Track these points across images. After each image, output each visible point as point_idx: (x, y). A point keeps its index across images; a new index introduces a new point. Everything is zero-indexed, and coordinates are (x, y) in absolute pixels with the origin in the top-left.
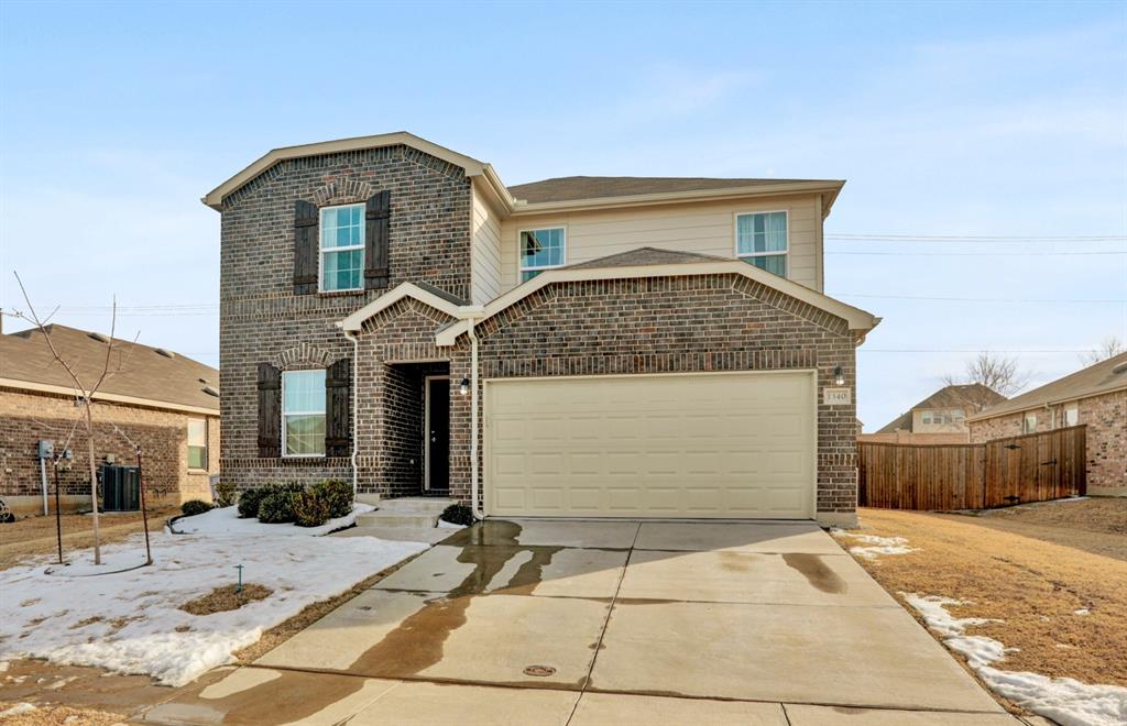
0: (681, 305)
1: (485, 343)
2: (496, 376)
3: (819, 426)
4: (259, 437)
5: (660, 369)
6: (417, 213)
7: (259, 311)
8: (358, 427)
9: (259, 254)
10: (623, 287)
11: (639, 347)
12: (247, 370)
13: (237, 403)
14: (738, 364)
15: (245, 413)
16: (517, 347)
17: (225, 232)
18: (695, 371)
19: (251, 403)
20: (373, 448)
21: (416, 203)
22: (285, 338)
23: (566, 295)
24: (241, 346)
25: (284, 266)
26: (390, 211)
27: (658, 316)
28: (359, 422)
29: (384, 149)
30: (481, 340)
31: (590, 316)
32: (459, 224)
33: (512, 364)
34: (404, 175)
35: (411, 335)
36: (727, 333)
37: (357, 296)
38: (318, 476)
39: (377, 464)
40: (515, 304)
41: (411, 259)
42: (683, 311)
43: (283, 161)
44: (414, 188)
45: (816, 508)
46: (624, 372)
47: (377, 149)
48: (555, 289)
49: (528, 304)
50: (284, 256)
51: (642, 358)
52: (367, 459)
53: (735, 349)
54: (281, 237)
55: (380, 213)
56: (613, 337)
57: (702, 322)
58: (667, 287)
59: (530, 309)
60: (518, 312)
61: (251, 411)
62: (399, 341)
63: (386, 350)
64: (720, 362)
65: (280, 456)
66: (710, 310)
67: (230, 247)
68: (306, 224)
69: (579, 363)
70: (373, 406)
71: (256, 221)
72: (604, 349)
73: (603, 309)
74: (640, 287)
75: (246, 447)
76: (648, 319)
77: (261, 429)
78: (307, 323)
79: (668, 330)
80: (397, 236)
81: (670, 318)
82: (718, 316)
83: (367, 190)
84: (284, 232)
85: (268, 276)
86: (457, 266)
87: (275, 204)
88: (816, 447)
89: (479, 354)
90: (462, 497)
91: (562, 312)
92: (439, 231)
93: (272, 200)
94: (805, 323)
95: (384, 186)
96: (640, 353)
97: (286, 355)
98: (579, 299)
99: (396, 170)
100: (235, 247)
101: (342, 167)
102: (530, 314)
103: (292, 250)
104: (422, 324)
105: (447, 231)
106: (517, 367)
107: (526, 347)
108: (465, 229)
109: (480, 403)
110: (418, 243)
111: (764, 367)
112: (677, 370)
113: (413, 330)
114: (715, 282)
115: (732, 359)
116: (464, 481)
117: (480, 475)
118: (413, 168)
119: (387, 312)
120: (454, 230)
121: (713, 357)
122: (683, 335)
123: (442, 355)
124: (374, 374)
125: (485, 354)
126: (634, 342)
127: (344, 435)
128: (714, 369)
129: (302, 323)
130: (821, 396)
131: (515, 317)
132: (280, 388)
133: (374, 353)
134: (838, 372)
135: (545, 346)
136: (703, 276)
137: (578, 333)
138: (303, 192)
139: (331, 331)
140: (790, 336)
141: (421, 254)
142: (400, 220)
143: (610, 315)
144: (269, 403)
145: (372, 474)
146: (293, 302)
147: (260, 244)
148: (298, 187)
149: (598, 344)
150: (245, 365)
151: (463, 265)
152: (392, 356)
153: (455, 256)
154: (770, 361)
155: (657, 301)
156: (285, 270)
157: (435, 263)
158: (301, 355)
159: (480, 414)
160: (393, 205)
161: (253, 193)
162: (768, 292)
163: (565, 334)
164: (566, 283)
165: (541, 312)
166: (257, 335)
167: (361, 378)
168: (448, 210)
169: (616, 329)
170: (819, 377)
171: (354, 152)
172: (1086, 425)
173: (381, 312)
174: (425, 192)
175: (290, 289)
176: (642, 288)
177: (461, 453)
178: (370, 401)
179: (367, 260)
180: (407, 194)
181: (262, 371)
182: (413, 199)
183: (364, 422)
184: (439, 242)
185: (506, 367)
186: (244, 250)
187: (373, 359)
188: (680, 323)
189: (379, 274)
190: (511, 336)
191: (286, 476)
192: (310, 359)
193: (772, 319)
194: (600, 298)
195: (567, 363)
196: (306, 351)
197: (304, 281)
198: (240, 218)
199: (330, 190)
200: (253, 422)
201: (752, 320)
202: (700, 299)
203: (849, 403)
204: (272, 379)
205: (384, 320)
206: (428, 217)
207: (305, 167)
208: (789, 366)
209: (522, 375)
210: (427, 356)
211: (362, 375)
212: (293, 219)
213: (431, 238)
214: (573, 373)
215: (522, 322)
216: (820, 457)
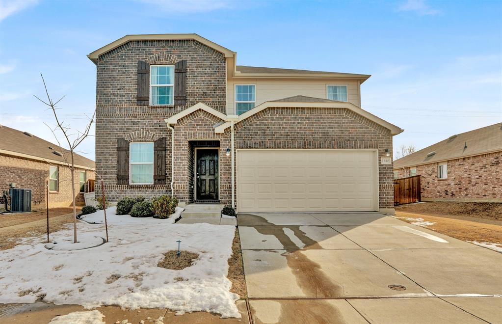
0: (324, 120)
1: (237, 133)
2: (242, 148)
3: (379, 173)
4: (118, 174)
5: (315, 148)
6: (200, 72)
7: (118, 112)
8: (174, 170)
9: (118, 85)
10: (299, 111)
11: (306, 138)
12: (111, 141)
13: (105, 158)
14: (347, 146)
15: (110, 162)
16: (252, 135)
17: (99, 73)
18: (330, 148)
19: (113, 158)
20: (182, 180)
21: (199, 67)
22: (131, 126)
23: (274, 113)
24: (108, 129)
25: (131, 91)
26: (186, 70)
27: (314, 124)
28: (175, 168)
29: (184, 41)
30: (235, 131)
31: (285, 123)
32: (221, 78)
33: (250, 143)
34: (193, 53)
35: (201, 128)
36: (343, 133)
37: (170, 108)
38: (149, 193)
39: (184, 188)
40: (251, 116)
41: (197, 93)
42: (324, 123)
43: (131, 41)
44: (199, 60)
45: (379, 207)
46: (300, 148)
47: (180, 41)
48: (269, 110)
49: (257, 116)
50: (131, 87)
51: (308, 142)
52: (179, 186)
53: (346, 140)
54: (130, 77)
55: (181, 71)
56: (295, 133)
57: (332, 128)
58: (318, 112)
59: (258, 118)
60: (253, 119)
61: (114, 161)
62: (195, 130)
63: (189, 134)
64: (340, 145)
65: (128, 184)
66: (335, 123)
67: (102, 80)
68: (143, 72)
69: (280, 144)
70: (182, 160)
71: (117, 69)
72: (291, 138)
73: (291, 120)
74: (306, 111)
75: (110, 179)
76: (310, 125)
77: (118, 171)
78: (144, 119)
79: (318, 131)
80: (190, 81)
81: (319, 125)
82: (339, 126)
83: (175, 58)
84: (131, 75)
85: (123, 96)
86: (220, 97)
87: (127, 61)
88: (378, 182)
89: (235, 138)
90: (227, 203)
91: (272, 120)
92: (211, 81)
93: (125, 59)
94: (374, 130)
95: (184, 58)
96: (307, 140)
97: (133, 135)
98: (280, 115)
99: (189, 51)
100: (104, 80)
101: (162, 47)
102: (258, 120)
103: (136, 84)
104: (207, 122)
105: (215, 81)
106: (252, 144)
107: (256, 135)
108: (223, 81)
109: (235, 160)
110: (200, 86)
111: (357, 148)
112: (323, 148)
113: (202, 125)
114: (337, 111)
115: (345, 144)
116: (227, 196)
117: (235, 193)
118: (198, 51)
119: (189, 116)
120: (218, 81)
121: (337, 144)
122: (324, 133)
123: (216, 138)
124: (183, 145)
125: (237, 137)
126: (304, 135)
127: (163, 174)
128: (338, 148)
129: (141, 119)
130: (380, 160)
131: (251, 122)
132: (129, 150)
133: (183, 135)
134: (387, 151)
135: (265, 135)
136: (332, 108)
137: (280, 130)
138: (142, 57)
139: (156, 124)
140: (368, 135)
141: (202, 91)
142: (192, 74)
143: (294, 123)
144: (123, 158)
145: (181, 193)
146: (136, 109)
147: (119, 80)
148: (139, 54)
149: (288, 135)
150: (109, 139)
151: (223, 97)
152: (191, 137)
153: (218, 93)
154: (360, 146)
155: (314, 118)
156: (132, 94)
157: (209, 95)
158: (140, 135)
159: (235, 165)
160: (188, 67)
161: (115, 55)
162: (359, 117)
163: (274, 130)
164: (274, 108)
165: (263, 120)
166: (117, 124)
167: (176, 147)
168: (215, 72)
169: (296, 129)
170: (379, 153)
171: (168, 41)
172: (420, 175)
173: (186, 116)
174: (204, 62)
175: (135, 103)
176: (307, 112)
177: (226, 183)
178: (180, 158)
179: (175, 92)
180: (195, 63)
181: (120, 142)
182: (198, 65)
183: (177, 168)
184: (211, 86)
185: (247, 144)
186: (109, 83)
187: (182, 138)
188: (324, 128)
189: (182, 98)
190: (249, 130)
191: (132, 194)
192: (145, 137)
193: (360, 128)
194: (290, 115)
195: (275, 143)
196: (143, 133)
197: (142, 100)
198: (107, 67)
199: (156, 57)
200: (114, 167)
201: (352, 128)
202: (331, 118)
203: (391, 164)
204: (124, 146)
205: (188, 120)
206: (205, 74)
207: (143, 45)
208: (367, 148)
209: (255, 148)
210: (209, 138)
211: (176, 145)
212: (137, 69)
213: (207, 83)
214: (278, 148)
215: (254, 124)
216: (380, 185)
